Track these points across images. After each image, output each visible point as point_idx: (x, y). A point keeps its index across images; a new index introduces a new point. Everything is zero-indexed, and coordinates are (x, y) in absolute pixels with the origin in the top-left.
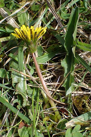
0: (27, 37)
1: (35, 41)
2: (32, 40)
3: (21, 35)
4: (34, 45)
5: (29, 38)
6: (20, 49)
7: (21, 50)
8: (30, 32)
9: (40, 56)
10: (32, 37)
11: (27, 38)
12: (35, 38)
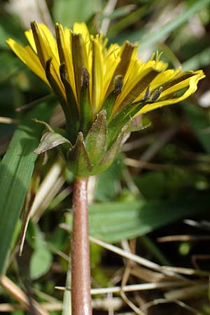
0: (86, 85)
1: (117, 122)
2: (104, 112)
3: (56, 64)
4: (108, 141)
5: (100, 92)
6: (21, 135)
7: (28, 147)
8: (119, 60)
9: (101, 198)
10: (113, 94)
11: (85, 88)
12: (128, 108)
